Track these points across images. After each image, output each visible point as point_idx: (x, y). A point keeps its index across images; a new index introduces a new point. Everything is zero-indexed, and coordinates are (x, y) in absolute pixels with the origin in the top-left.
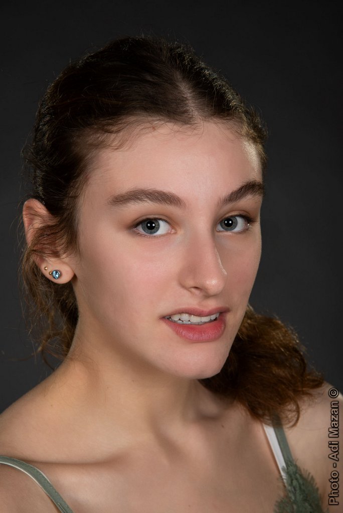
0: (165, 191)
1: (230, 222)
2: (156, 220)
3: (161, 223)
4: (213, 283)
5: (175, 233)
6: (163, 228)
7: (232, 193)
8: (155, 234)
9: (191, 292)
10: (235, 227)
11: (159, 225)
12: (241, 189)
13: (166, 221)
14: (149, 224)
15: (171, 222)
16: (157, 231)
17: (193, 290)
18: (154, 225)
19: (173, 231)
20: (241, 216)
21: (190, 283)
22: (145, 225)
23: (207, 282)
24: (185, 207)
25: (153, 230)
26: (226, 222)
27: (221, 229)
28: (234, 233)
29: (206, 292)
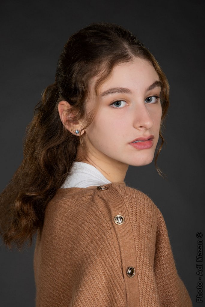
0: (124, 88)
1: (149, 99)
2: (120, 101)
3: (122, 102)
4: (148, 124)
5: (129, 105)
6: (123, 104)
7: (150, 86)
8: (120, 107)
9: (139, 130)
10: (151, 101)
11: (121, 103)
12: (153, 84)
13: (125, 101)
14: (117, 103)
15: (127, 101)
16: (120, 105)
17: (140, 128)
18: (119, 103)
19: (127, 105)
20: (154, 96)
21: (138, 125)
22: (115, 103)
23: (146, 123)
24: (132, 93)
25: (119, 105)
26: (148, 99)
27: (146, 102)
28: (152, 103)
29: (145, 128)
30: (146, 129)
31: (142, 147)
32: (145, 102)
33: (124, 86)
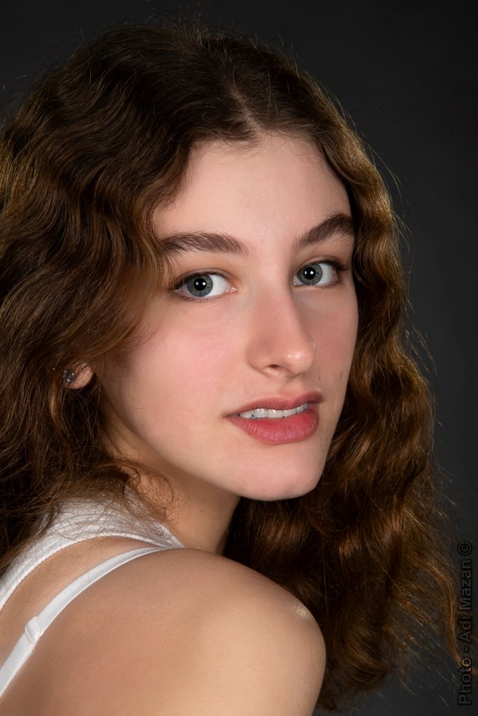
0: (218, 233)
1: (312, 273)
2: (207, 274)
3: (215, 279)
4: (297, 357)
5: (236, 293)
6: (217, 286)
7: (311, 232)
8: (207, 296)
9: (266, 374)
10: (320, 279)
11: (212, 283)
12: (324, 224)
13: (222, 276)
14: (197, 283)
15: (229, 276)
16: (209, 291)
17: (269, 371)
18: (204, 284)
19: (233, 289)
20: (327, 262)
21: (266, 360)
22: (191, 284)
23: (290, 356)
24: (247, 254)
25: (203, 291)
26: (306, 273)
27: (299, 283)
28: (319, 287)
29: (288, 371)
30: (292, 376)
31: (278, 435)
32: (296, 281)
33: (220, 231)
